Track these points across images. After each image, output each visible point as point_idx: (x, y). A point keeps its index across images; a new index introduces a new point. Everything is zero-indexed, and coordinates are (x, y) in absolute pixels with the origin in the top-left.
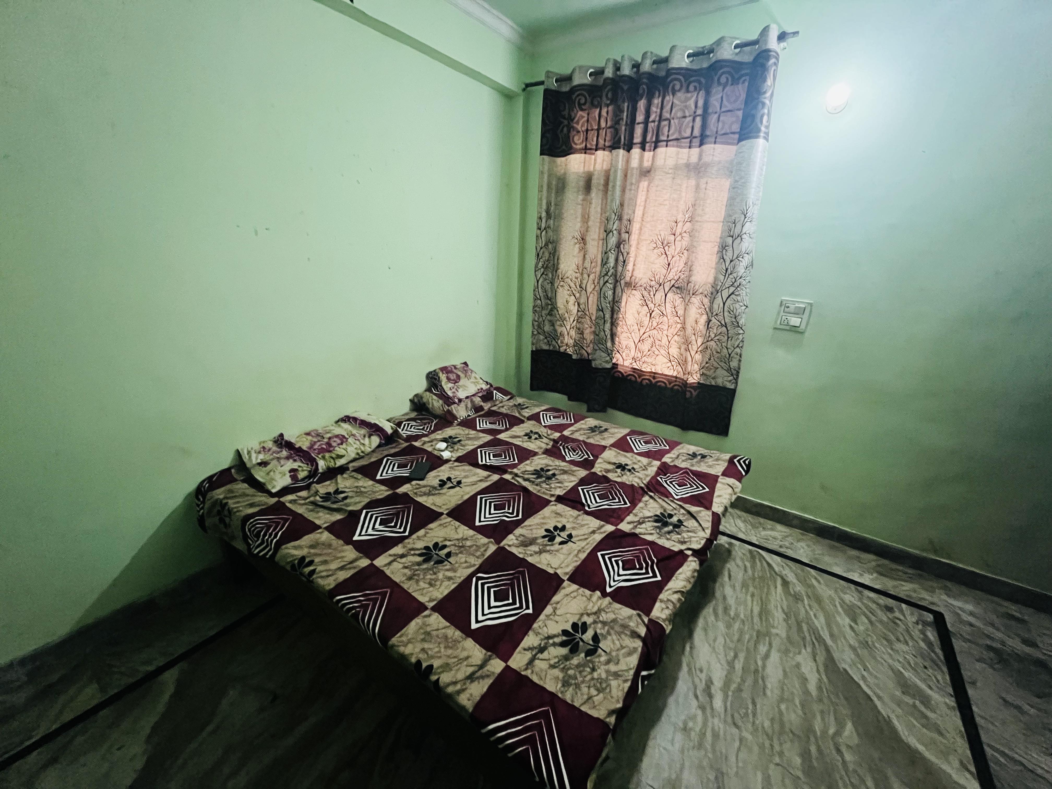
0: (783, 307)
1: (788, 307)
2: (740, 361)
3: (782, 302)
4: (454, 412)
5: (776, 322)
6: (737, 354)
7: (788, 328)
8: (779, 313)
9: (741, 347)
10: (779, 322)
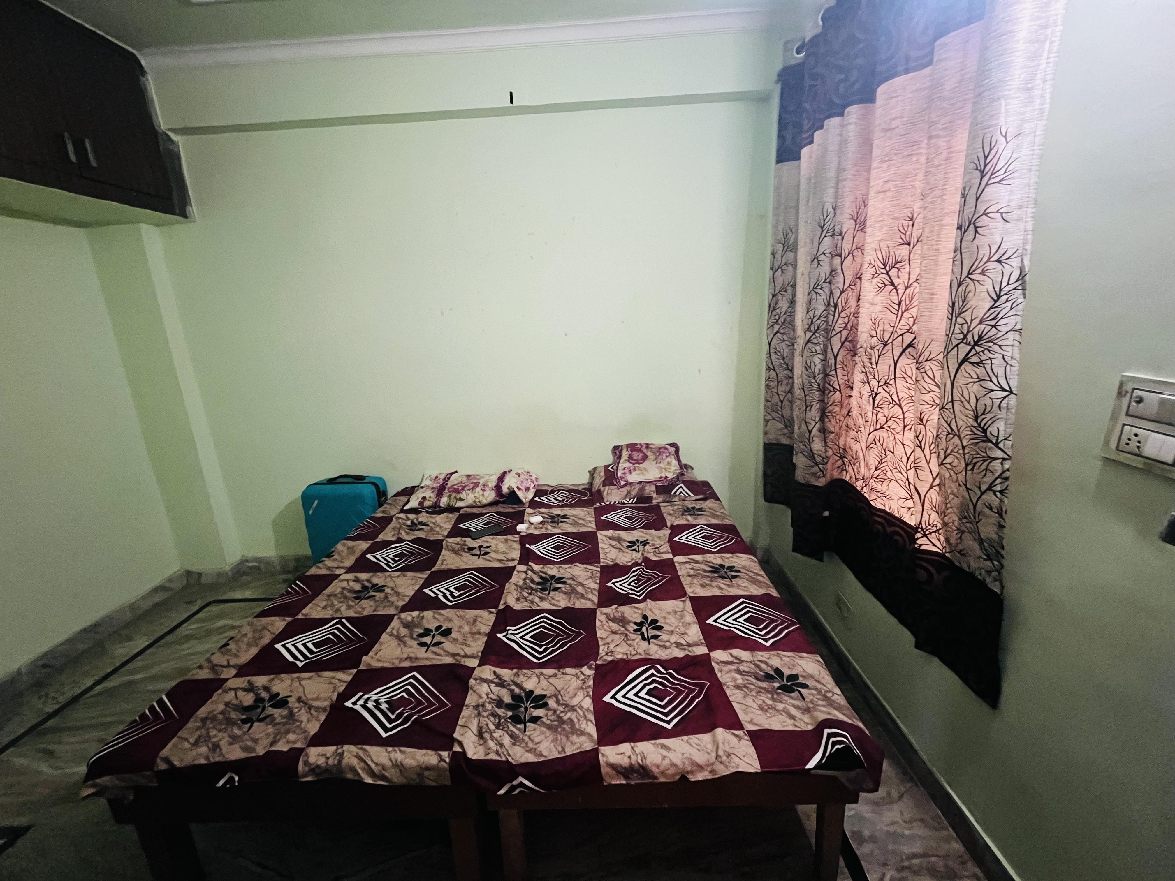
0: (1125, 400)
1: (1140, 400)
2: (1001, 527)
3: (1121, 384)
4: (605, 494)
5: (1107, 443)
6: (991, 508)
7: (1138, 462)
8: (1114, 417)
9: (1001, 492)
10: (1113, 445)
